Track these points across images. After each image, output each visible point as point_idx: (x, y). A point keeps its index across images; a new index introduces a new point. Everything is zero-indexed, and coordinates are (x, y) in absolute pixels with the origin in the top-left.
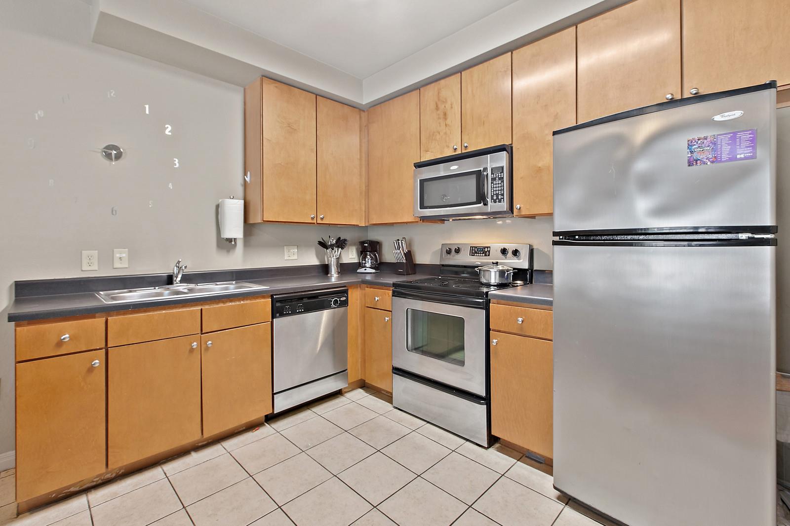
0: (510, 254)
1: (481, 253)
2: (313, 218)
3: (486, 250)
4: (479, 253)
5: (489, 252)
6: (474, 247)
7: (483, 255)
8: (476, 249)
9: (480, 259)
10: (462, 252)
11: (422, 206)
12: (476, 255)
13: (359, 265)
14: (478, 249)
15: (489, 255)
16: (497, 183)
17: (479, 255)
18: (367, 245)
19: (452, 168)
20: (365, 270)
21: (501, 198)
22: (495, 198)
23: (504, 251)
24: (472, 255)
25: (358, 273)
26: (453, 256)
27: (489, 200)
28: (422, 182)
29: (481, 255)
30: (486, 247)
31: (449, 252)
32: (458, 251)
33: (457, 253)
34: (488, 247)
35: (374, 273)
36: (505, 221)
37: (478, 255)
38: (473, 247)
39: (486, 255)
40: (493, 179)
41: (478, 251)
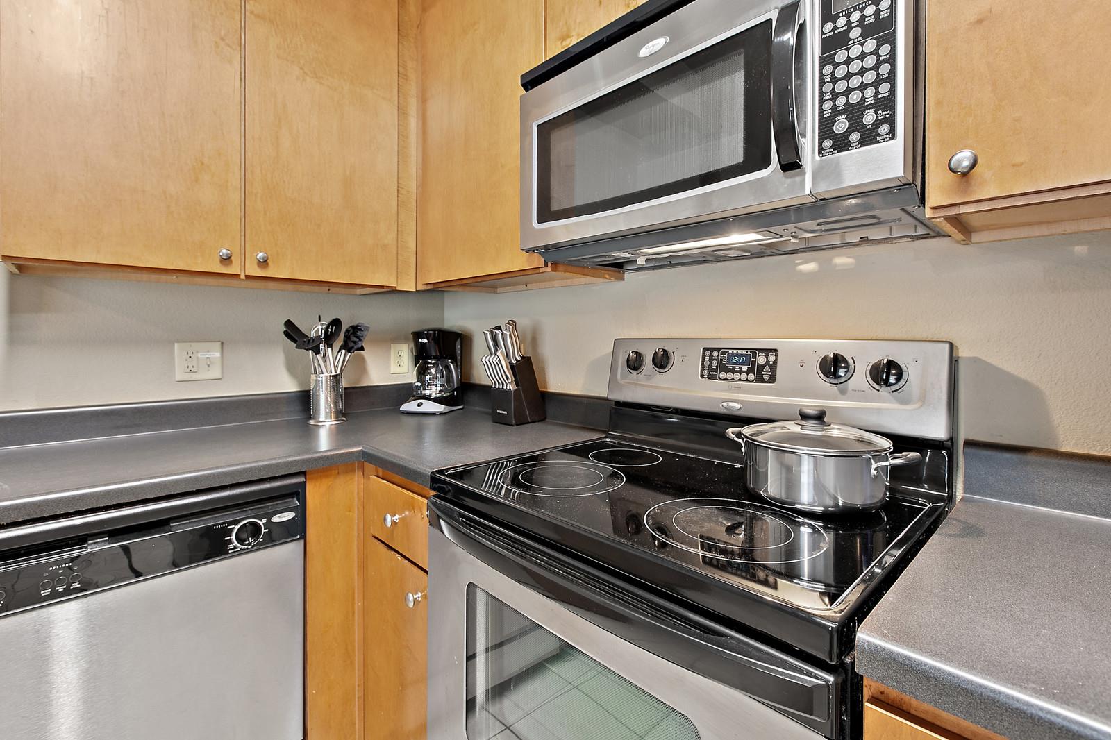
0: (860, 377)
1: (741, 372)
2: (226, 260)
3: (761, 360)
4: (733, 372)
5: (773, 367)
6: (718, 349)
7: (751, 377)
8: (725, 358)
9: (738, 390)
10: (676, 365)
11: (546, 214)
12: (723, 375)
13: (407, 392)
14: (730, 357)
15: (772, 379)
16: (855, 51)
17: (737, 376)
18: (425, 341)
19: (644, 52)
20: (420, 405)
21: (878, 123)
22: (841, 126)
23: (834, 367)
24: (710, 377)
25: (403, 413)
26: (649, 377)
27: (808, 144)
28: (546, 130)
29: (744, 376)
30: (761, 351)
31: (635, 364)
32: (662, 361)
33: (662, 367)
34: (766, 352)
35: (441, 414)
36: (831, 260)
37: (730, 375)
38: (712, 350)
39: (760, 379)
40: (832, 44)
41: (729, 362)
